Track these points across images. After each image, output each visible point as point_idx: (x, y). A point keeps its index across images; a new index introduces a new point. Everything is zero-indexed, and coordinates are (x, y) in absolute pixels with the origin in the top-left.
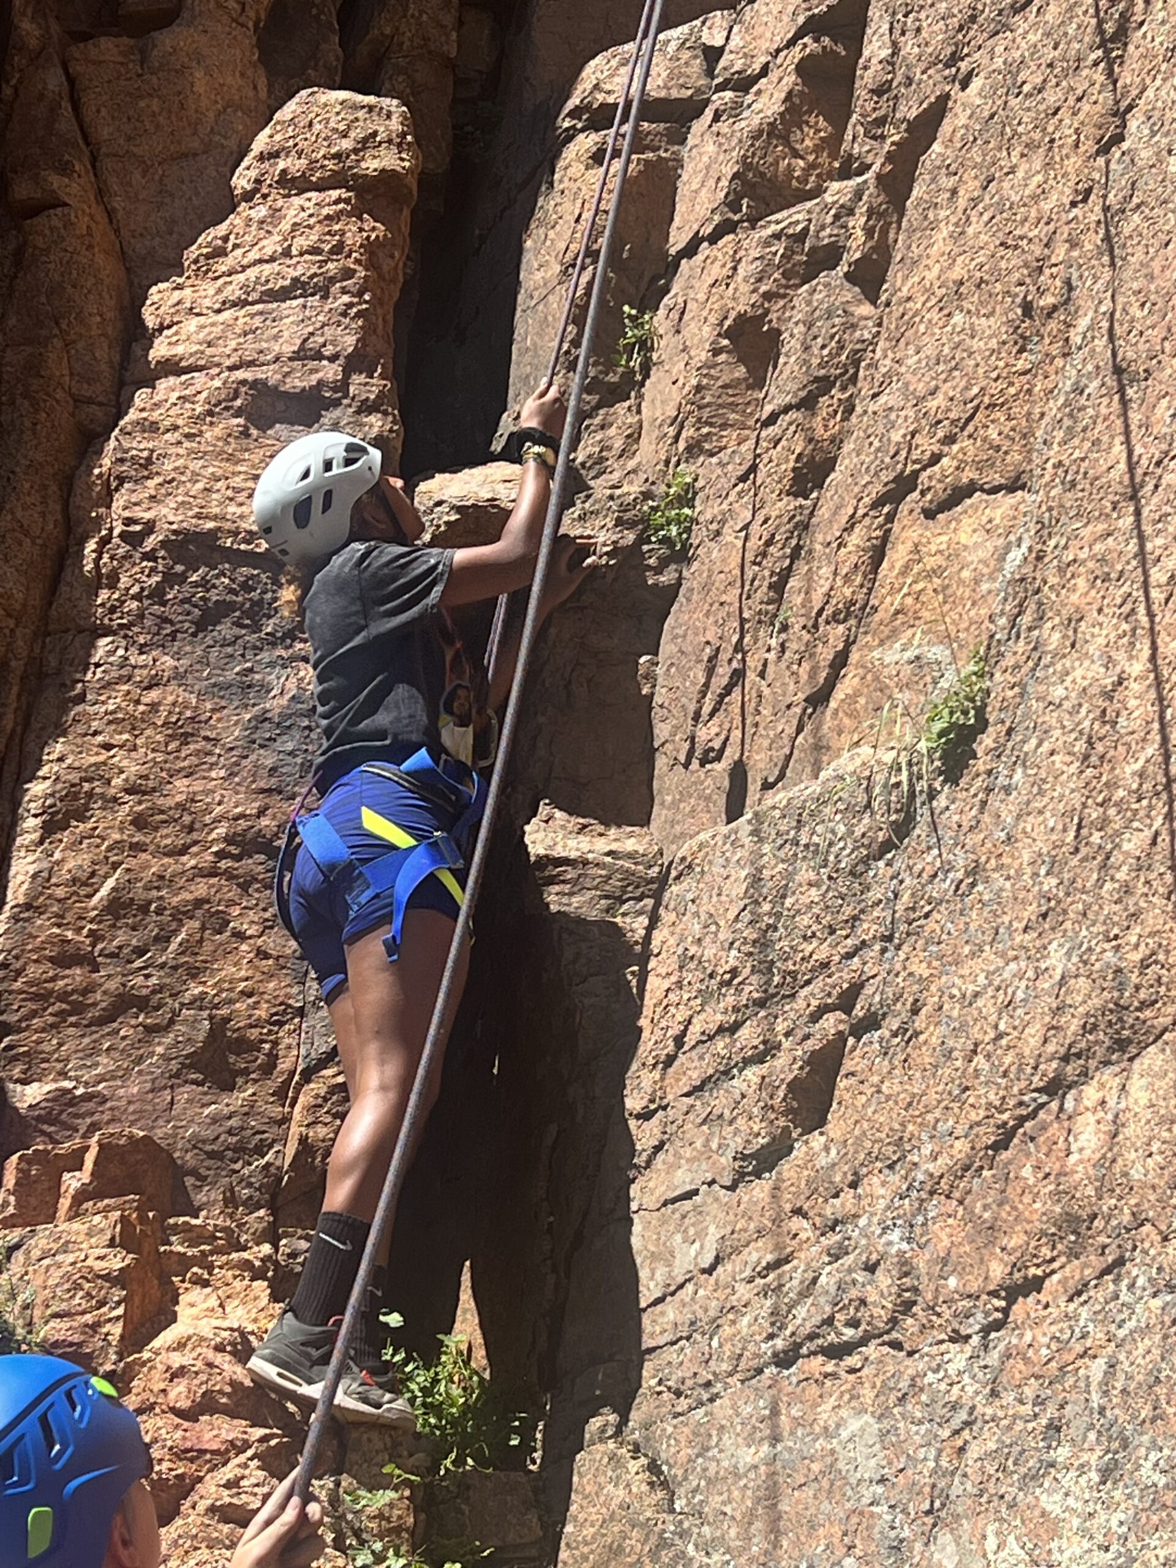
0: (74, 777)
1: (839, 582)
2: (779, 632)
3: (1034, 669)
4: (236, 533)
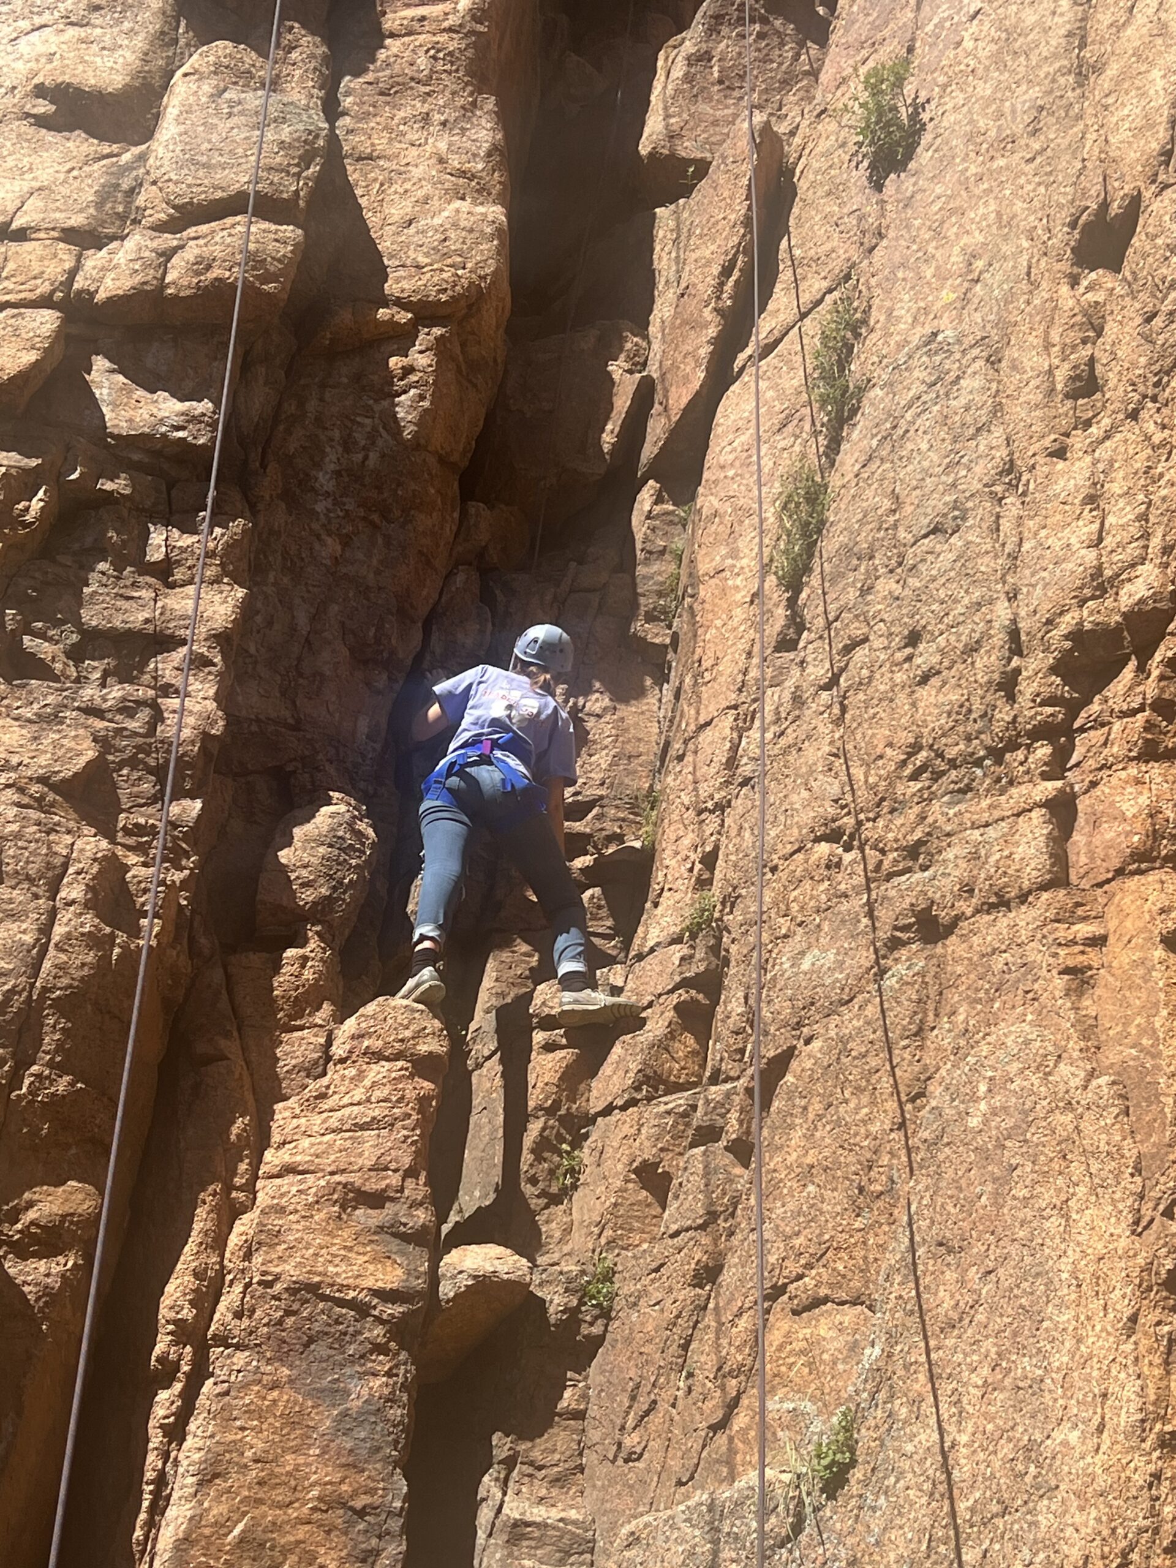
0: (221, 1449)
1: (733, 1350)
2: (687, 1378)
3: (889, 1430)
4: (332, 1285)
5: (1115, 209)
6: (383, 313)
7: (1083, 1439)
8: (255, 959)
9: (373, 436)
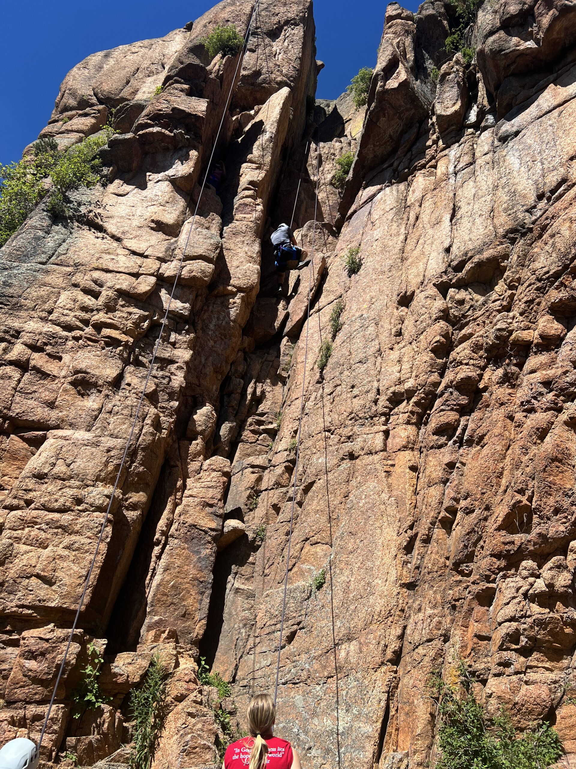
0: (169, 563)
2: (282, 558)
3: (334, 576)
4: (199, 526)
5: (408, 293)
6: (230, 288)
7: (382, 582)
8: (186, 442)
9: (224, 318)
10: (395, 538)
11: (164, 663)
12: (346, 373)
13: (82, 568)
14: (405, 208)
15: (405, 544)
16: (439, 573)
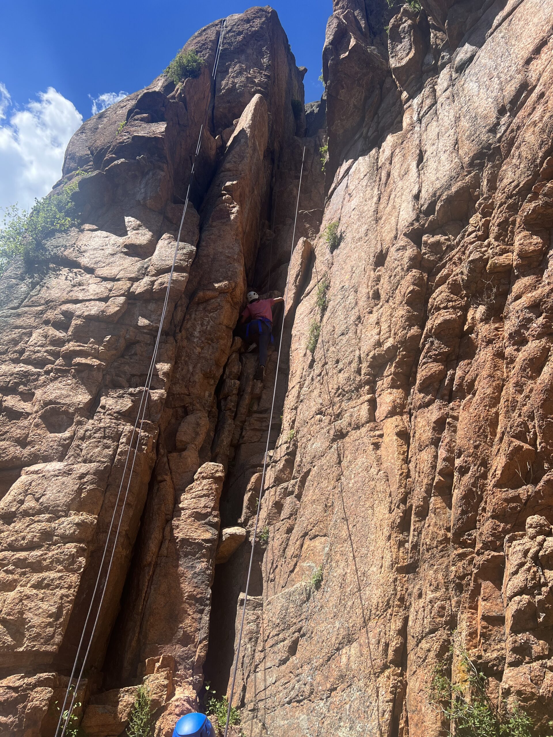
1: (295, 551)
2: (285, 558)
3: (331, 570)
4: (192, 539)
7: (377, 570)
10: (387, 515)
11: (154, 697)
12: (332, 349)
13: (51, 606)
14: (377, 170)
15: (399, 521)
16: (439, 548)
